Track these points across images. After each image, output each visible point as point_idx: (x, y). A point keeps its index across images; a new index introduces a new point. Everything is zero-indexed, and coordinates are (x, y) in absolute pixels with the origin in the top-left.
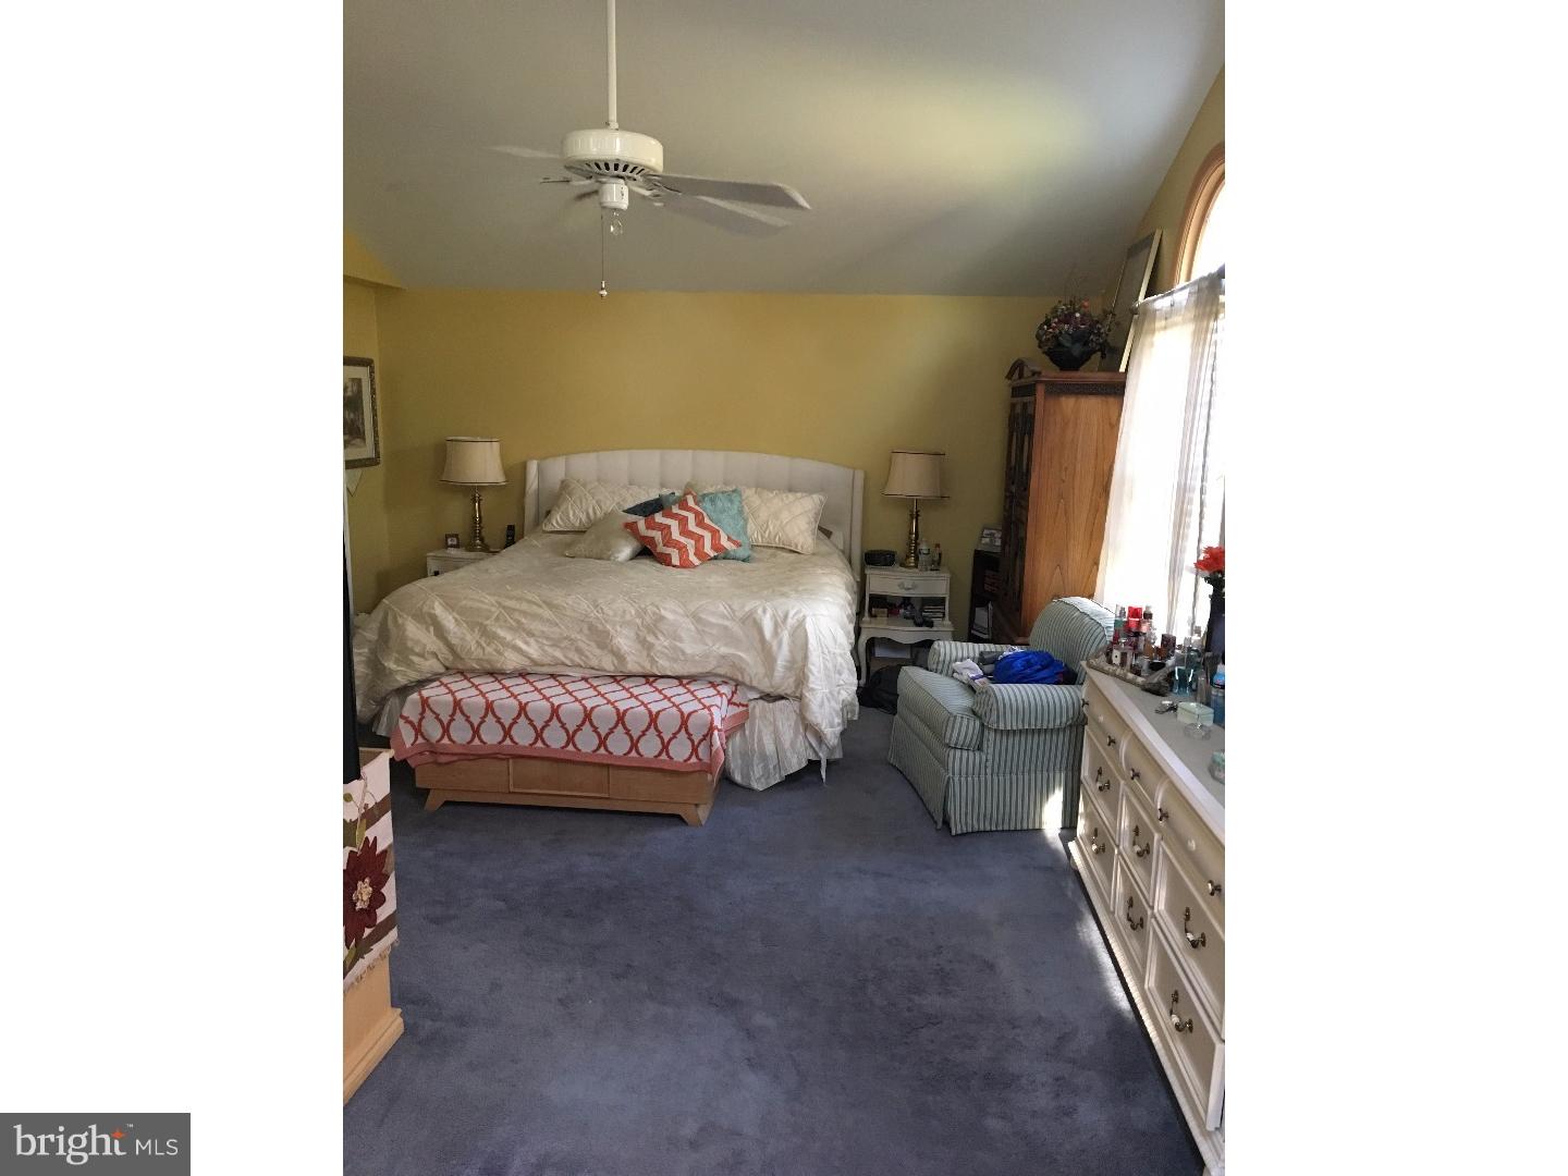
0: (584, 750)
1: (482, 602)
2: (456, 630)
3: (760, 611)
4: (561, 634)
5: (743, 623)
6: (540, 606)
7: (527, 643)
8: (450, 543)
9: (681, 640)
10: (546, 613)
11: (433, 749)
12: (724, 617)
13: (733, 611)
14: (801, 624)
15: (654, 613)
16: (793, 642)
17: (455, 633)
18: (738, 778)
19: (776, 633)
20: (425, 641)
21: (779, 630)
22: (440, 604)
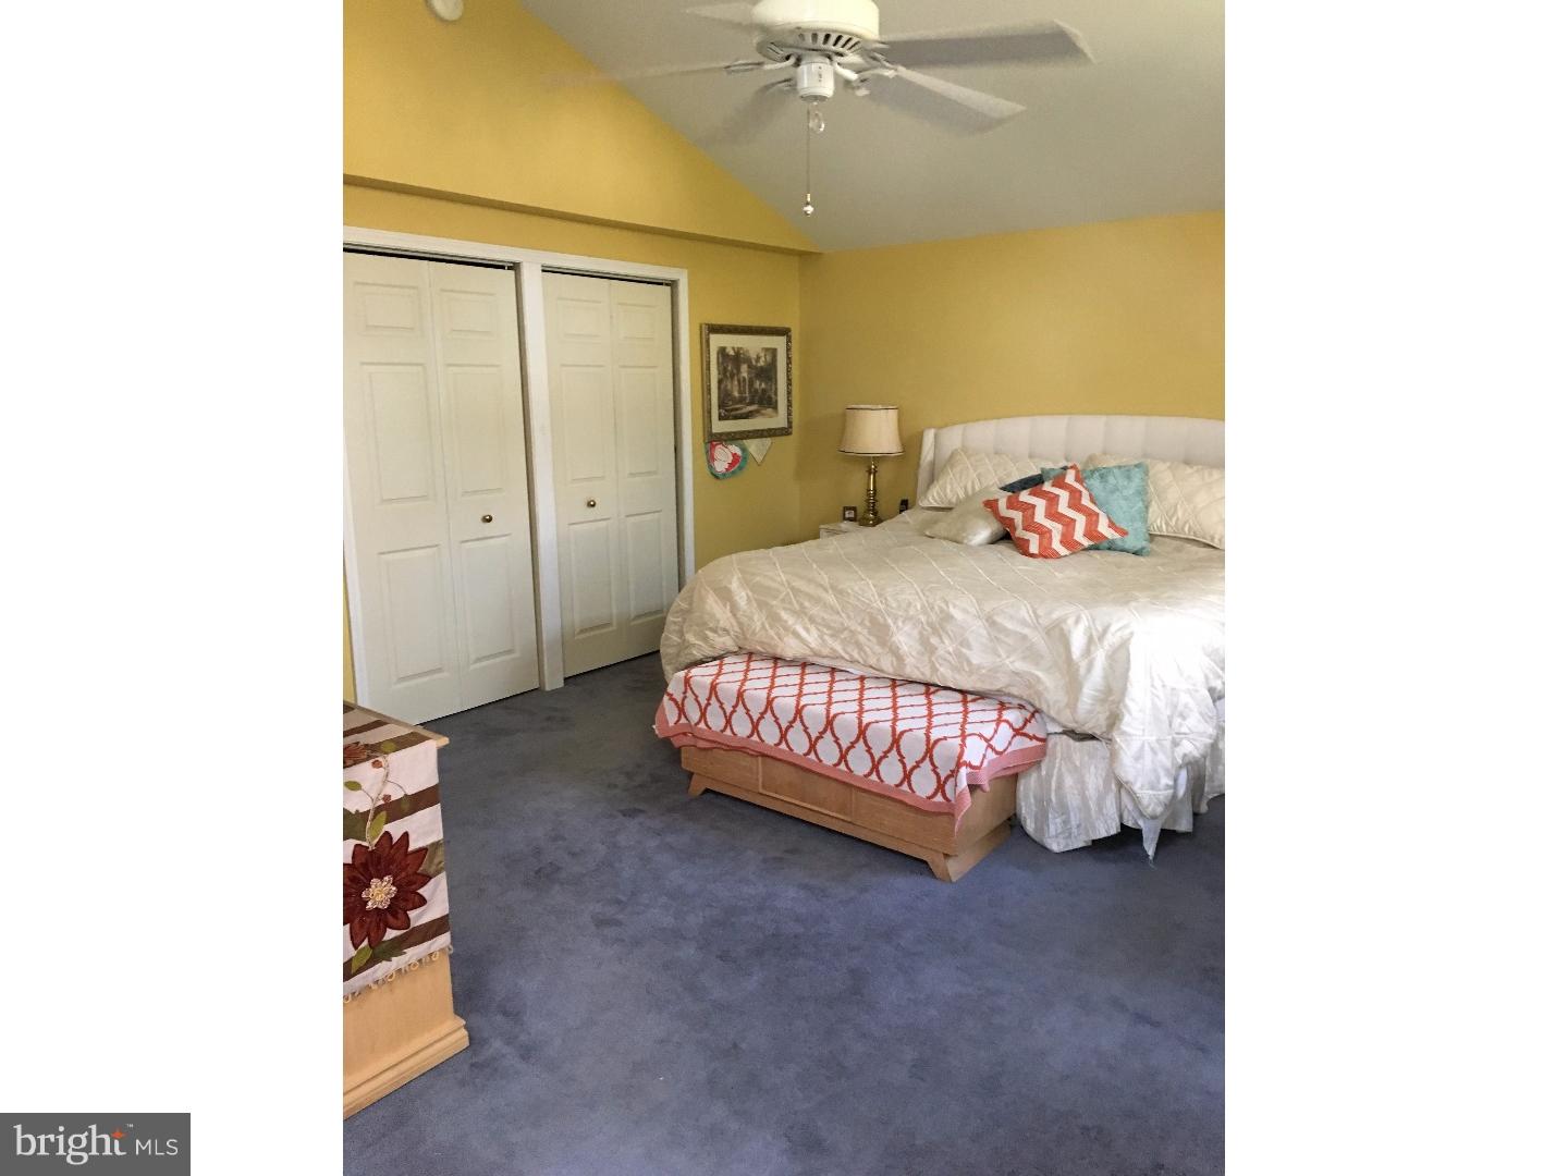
0: (825, 762)
1: (775, 581)
2: (745, 607)
3: (1070, 621)
4: (842, 624)
5: (1048, 633)
6: (827, 592)
7: (807, 630)
8: (847, 516)
9: (969, 647)
10: (831, 598)
11: (689, 731)
12: (1024, 623)
13: (1037, 616)
14: (1124, 645)
15: (942, 611)
16: (1111, 666)
17: (744, 612)
18: (1030, 827)
19: (1087, 652)
20: (718, 616)
21: (1093, 648)
22: (739, 578)
